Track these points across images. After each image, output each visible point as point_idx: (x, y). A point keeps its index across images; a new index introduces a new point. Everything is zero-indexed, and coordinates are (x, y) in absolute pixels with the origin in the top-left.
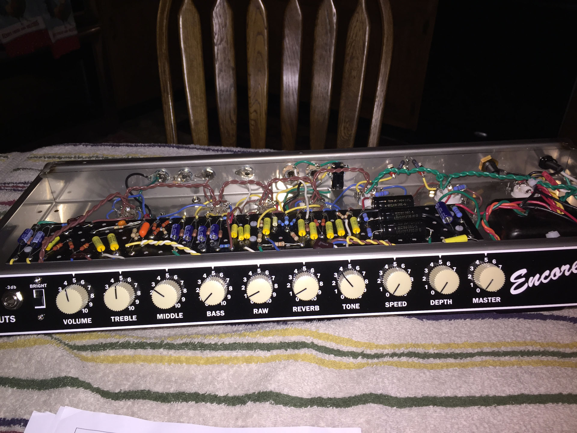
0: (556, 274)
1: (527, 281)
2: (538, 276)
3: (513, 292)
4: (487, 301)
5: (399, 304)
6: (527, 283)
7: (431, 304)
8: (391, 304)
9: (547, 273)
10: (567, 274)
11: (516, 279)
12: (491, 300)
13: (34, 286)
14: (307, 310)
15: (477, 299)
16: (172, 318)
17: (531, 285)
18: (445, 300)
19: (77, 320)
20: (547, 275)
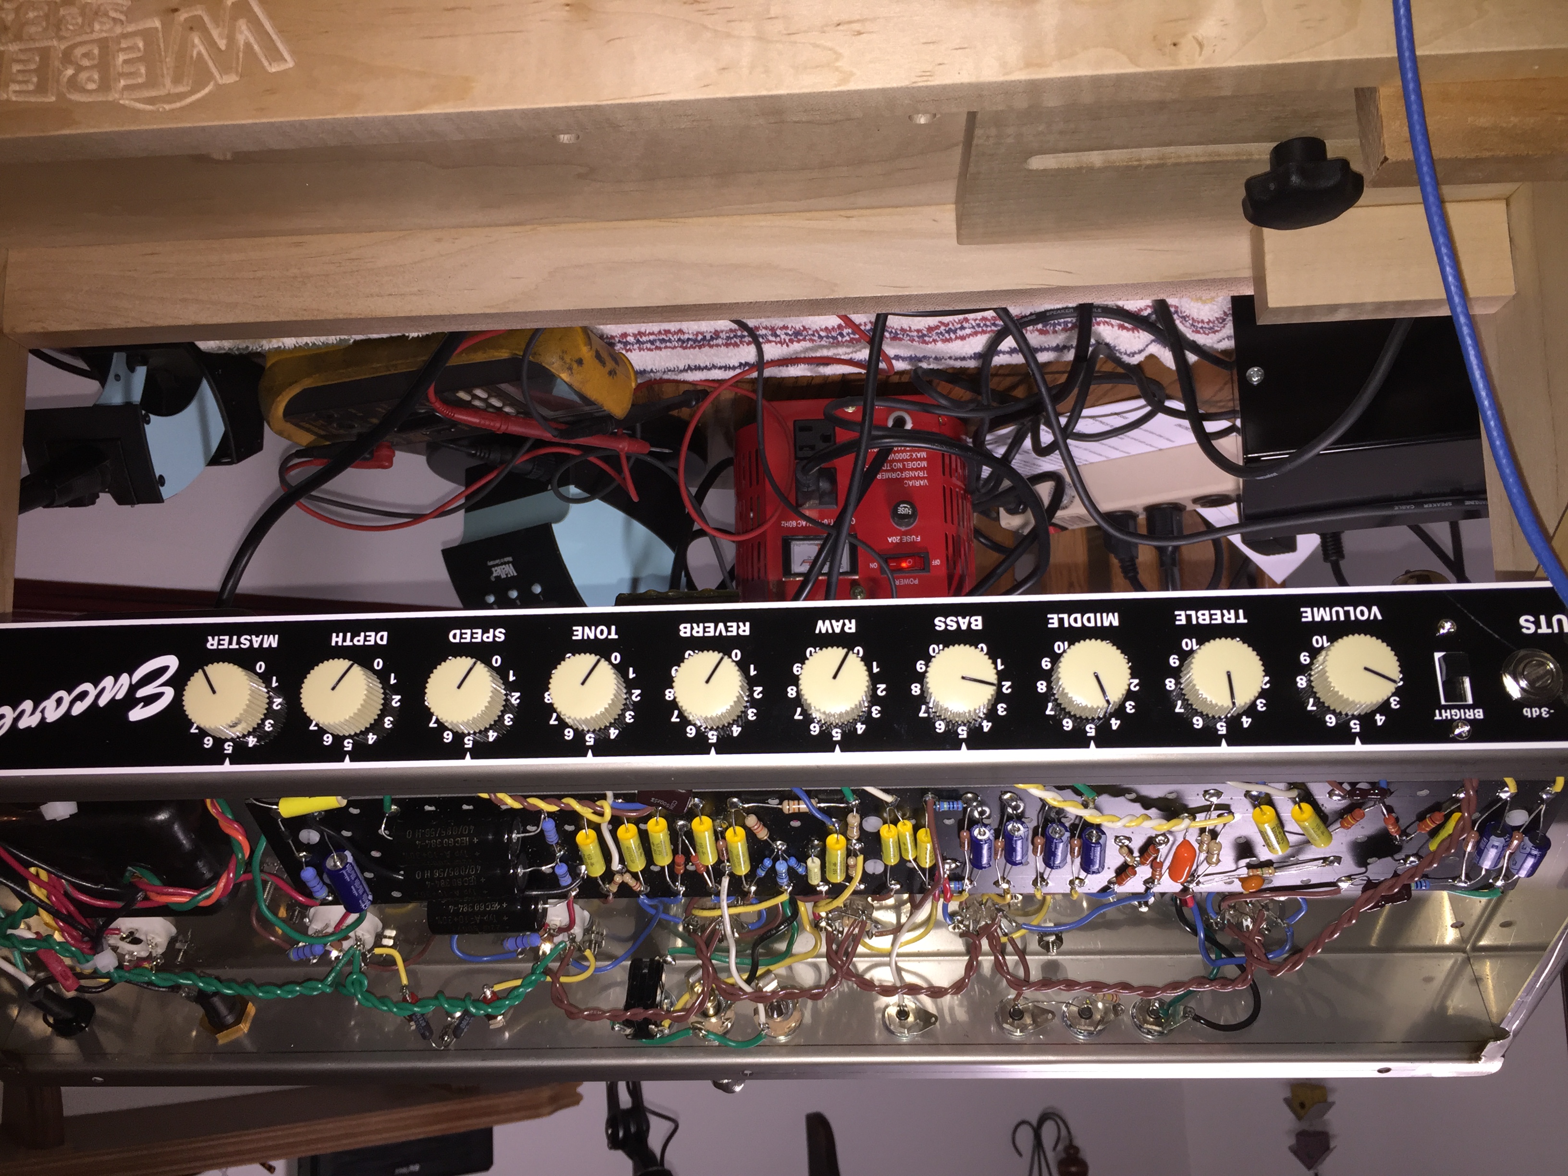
0: (55, 704)
1: (133, 688)
2: (102, 702)
3: (172, 662)
4: (242, 640)
5: (468, 636)
6: (134, 682)
7: (385, 634)
8: (489, 637)
9: (79, 709)
10: (27, 705)
11: (160, 695)
12: (230, 643)
13: (1470, 714)
14: (712, 625)
15: (266, 645)
16: (1079, 616)
17: (124, 678)
18: (348, 643)
19: (1342, 618)
20: (79, 703)
